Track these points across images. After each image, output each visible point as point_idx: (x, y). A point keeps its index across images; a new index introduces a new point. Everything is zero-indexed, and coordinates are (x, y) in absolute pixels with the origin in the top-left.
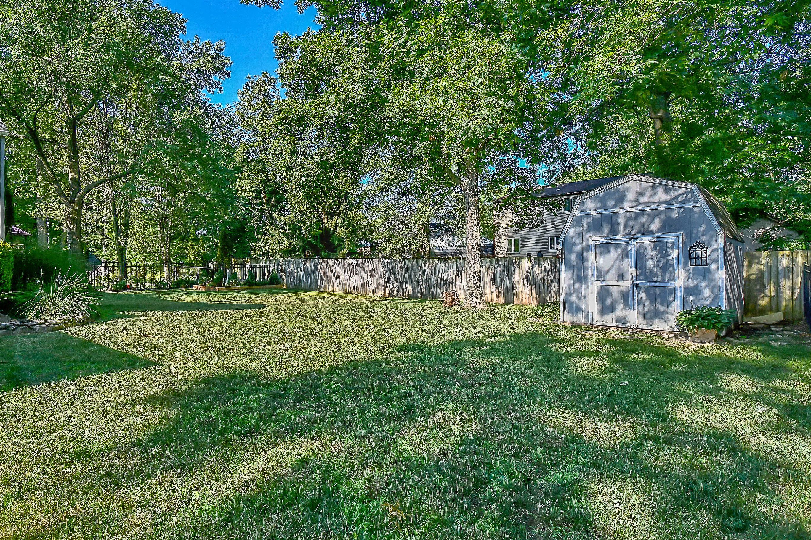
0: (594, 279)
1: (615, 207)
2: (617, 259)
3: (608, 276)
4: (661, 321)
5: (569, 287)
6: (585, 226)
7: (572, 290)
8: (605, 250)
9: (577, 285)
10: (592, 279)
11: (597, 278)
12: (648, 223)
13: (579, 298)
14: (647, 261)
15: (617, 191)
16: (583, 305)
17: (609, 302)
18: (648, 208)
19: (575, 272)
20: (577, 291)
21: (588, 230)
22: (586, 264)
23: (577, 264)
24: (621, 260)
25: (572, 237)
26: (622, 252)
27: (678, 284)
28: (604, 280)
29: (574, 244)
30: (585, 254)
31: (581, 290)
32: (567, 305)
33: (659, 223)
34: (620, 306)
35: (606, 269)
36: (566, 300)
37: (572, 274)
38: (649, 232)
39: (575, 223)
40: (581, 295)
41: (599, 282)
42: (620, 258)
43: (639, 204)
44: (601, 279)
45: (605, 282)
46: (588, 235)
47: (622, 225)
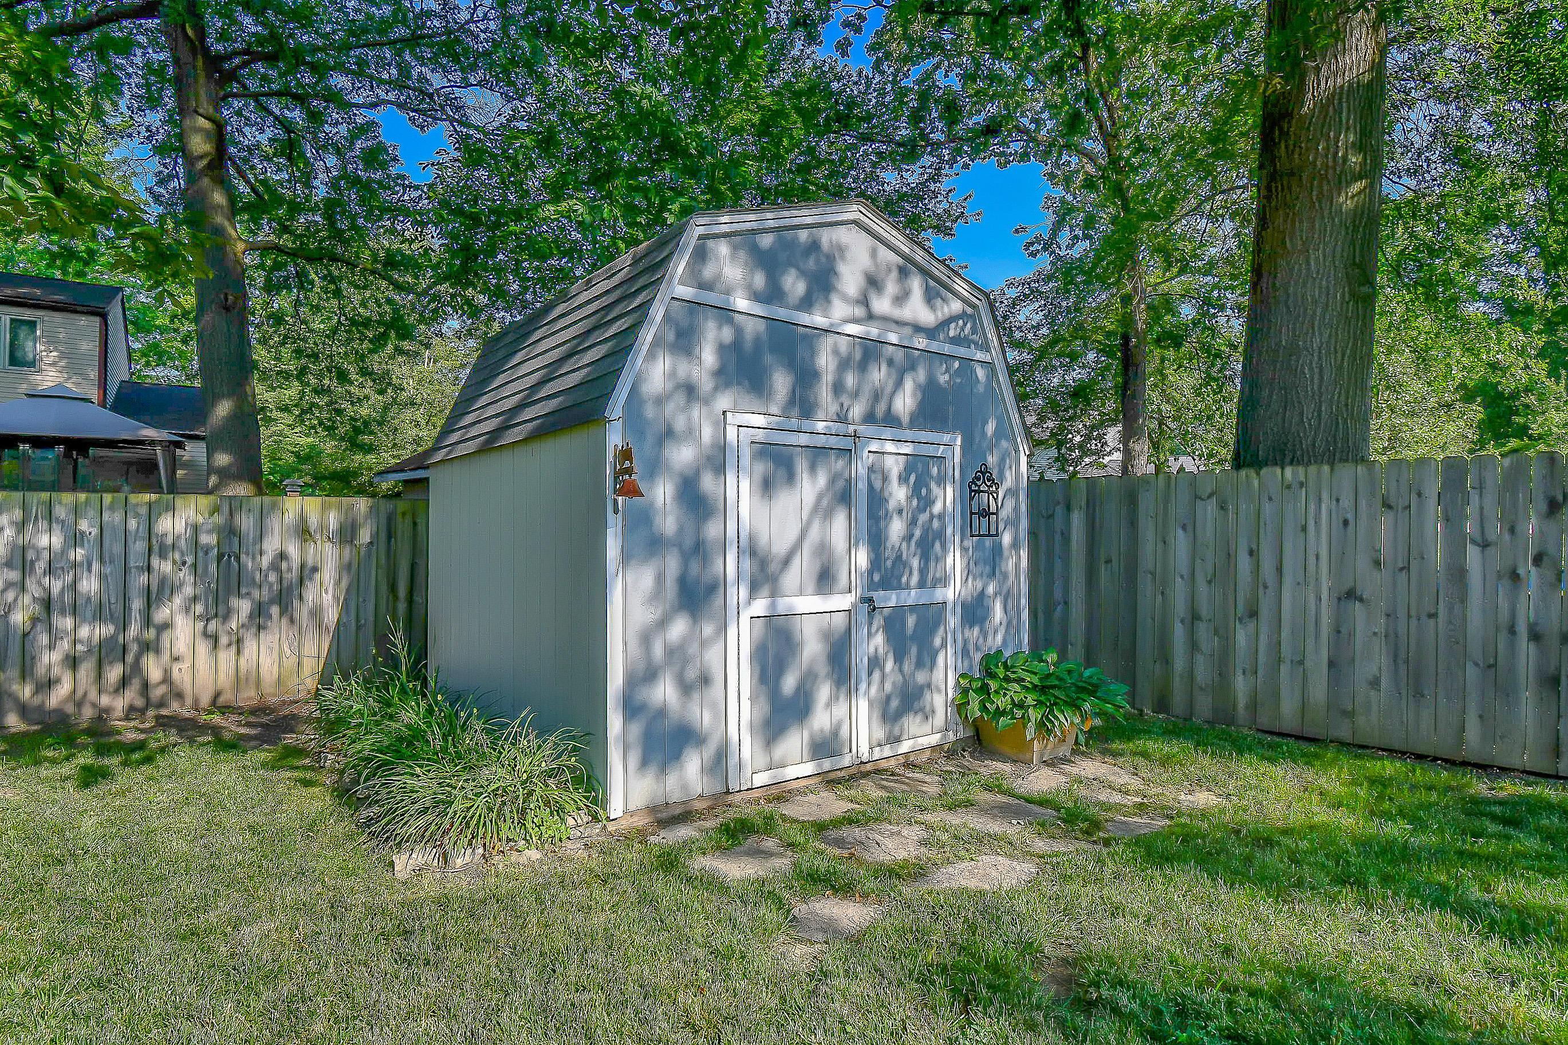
0: (744, 592)
1: (806, 303)
2: (815, 509)
3: (791, 578)
4: (919, 718)
5: (646, 639)
6: (709, 357)
7: (658, 651)
8: (782, 472)
9: (679, 628)
10: (737, 593)
11: (754, 589)
12: (889, 389)
13: (686, 689)
14: (888, 517)
15: (814, 246)
16: (703, 717)
17: (789, 683)
18: (893, 338)
19: (672, 565)
20: (676, 654)
21: (724, 377)
22: (712, 530)
23: (681, 530)
24: (828, 515)
25: (660, 401)
26: (832, 481)
27: (950, 593)
28: (774, 594)
29: (668, 434)
30: (708, 483)
31: (693, 649)
32: (636, 729)
33: (914, 395)
34: (824, 692)
35: (780, 547)
36: (631, 708)
37: (660, 578)
38: (891, 420)
39: (671, 336)
40: (691, 674)
41: (760, 607)
42: (823, 511)
43: (871, 317)
44: (765, 591)
45: (784, 604)
46: (724, 401)
47: (827, 378)
